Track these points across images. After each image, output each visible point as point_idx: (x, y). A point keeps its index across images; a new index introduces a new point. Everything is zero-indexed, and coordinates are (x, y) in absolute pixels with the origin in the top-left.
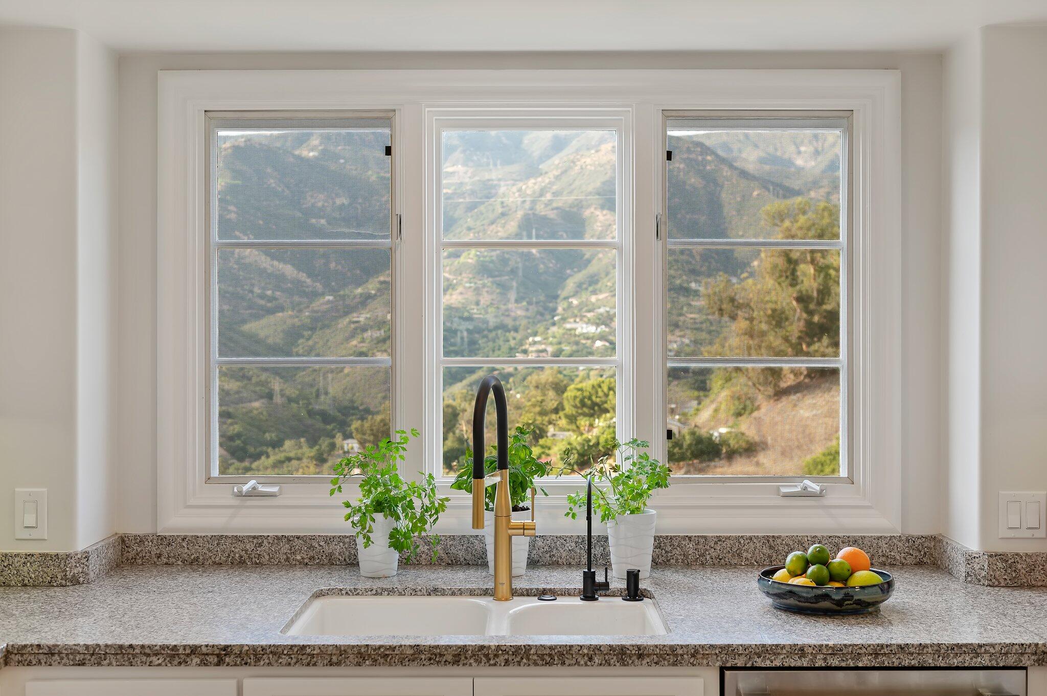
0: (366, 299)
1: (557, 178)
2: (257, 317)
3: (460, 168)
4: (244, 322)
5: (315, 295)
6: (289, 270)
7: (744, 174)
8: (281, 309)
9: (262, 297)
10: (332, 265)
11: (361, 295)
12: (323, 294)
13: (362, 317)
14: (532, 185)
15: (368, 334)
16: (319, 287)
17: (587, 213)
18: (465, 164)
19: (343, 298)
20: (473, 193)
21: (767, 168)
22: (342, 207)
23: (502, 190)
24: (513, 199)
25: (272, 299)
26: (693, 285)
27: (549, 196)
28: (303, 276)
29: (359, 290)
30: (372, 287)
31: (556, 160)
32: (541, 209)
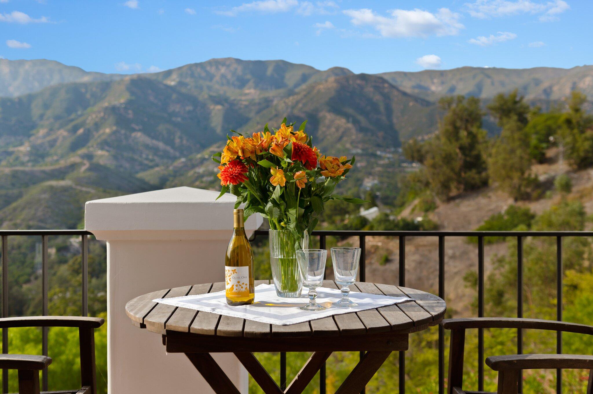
0: (203, 161)
1: (305, 96)
2: (144, 170)
3: (252, 91)
4: (137, 172)
5: (175, 158)
6: (161, 145)
7: (405, 94)
8: (157, 165)
9: (147, 159)
10: (185, 142)
11: (200, 158)
12: (179, 158)
13: (201, 170)
14: (291, 100)
15: (205, 179)
16: (177, 154)
17: (321, 114)
18: (255, 88)
19: (191, 160)
20: (259, 104)
21: (416, 91)
22: (189, 112)
23: (275, 102)
24: (281, 106)
25: (152, 161)
26: (379, 153)
27: (300, 105)
28: (168, 148)
29: (199, 156)
30: (206, 154)
31: (304, 86)
32: (296, 112)
